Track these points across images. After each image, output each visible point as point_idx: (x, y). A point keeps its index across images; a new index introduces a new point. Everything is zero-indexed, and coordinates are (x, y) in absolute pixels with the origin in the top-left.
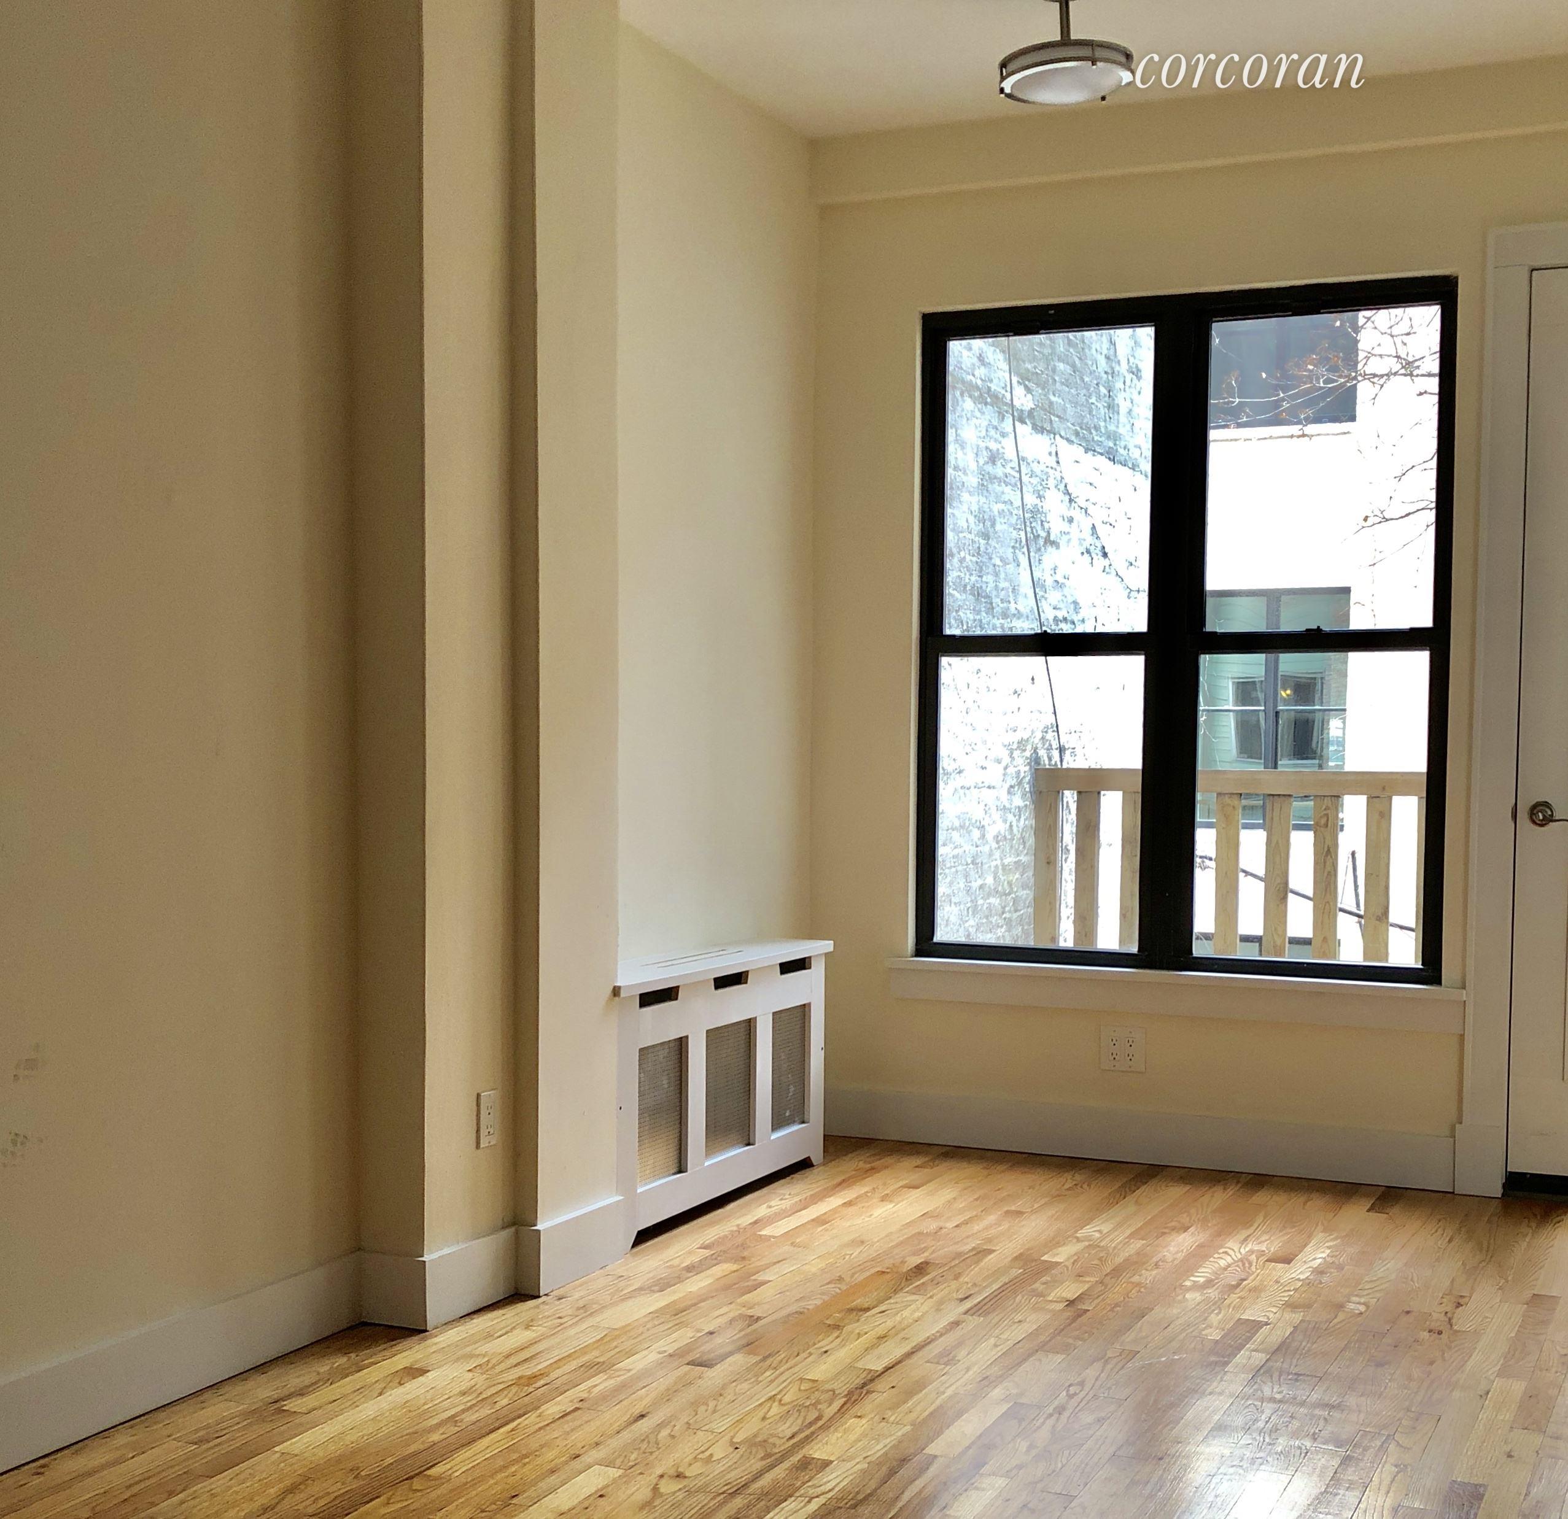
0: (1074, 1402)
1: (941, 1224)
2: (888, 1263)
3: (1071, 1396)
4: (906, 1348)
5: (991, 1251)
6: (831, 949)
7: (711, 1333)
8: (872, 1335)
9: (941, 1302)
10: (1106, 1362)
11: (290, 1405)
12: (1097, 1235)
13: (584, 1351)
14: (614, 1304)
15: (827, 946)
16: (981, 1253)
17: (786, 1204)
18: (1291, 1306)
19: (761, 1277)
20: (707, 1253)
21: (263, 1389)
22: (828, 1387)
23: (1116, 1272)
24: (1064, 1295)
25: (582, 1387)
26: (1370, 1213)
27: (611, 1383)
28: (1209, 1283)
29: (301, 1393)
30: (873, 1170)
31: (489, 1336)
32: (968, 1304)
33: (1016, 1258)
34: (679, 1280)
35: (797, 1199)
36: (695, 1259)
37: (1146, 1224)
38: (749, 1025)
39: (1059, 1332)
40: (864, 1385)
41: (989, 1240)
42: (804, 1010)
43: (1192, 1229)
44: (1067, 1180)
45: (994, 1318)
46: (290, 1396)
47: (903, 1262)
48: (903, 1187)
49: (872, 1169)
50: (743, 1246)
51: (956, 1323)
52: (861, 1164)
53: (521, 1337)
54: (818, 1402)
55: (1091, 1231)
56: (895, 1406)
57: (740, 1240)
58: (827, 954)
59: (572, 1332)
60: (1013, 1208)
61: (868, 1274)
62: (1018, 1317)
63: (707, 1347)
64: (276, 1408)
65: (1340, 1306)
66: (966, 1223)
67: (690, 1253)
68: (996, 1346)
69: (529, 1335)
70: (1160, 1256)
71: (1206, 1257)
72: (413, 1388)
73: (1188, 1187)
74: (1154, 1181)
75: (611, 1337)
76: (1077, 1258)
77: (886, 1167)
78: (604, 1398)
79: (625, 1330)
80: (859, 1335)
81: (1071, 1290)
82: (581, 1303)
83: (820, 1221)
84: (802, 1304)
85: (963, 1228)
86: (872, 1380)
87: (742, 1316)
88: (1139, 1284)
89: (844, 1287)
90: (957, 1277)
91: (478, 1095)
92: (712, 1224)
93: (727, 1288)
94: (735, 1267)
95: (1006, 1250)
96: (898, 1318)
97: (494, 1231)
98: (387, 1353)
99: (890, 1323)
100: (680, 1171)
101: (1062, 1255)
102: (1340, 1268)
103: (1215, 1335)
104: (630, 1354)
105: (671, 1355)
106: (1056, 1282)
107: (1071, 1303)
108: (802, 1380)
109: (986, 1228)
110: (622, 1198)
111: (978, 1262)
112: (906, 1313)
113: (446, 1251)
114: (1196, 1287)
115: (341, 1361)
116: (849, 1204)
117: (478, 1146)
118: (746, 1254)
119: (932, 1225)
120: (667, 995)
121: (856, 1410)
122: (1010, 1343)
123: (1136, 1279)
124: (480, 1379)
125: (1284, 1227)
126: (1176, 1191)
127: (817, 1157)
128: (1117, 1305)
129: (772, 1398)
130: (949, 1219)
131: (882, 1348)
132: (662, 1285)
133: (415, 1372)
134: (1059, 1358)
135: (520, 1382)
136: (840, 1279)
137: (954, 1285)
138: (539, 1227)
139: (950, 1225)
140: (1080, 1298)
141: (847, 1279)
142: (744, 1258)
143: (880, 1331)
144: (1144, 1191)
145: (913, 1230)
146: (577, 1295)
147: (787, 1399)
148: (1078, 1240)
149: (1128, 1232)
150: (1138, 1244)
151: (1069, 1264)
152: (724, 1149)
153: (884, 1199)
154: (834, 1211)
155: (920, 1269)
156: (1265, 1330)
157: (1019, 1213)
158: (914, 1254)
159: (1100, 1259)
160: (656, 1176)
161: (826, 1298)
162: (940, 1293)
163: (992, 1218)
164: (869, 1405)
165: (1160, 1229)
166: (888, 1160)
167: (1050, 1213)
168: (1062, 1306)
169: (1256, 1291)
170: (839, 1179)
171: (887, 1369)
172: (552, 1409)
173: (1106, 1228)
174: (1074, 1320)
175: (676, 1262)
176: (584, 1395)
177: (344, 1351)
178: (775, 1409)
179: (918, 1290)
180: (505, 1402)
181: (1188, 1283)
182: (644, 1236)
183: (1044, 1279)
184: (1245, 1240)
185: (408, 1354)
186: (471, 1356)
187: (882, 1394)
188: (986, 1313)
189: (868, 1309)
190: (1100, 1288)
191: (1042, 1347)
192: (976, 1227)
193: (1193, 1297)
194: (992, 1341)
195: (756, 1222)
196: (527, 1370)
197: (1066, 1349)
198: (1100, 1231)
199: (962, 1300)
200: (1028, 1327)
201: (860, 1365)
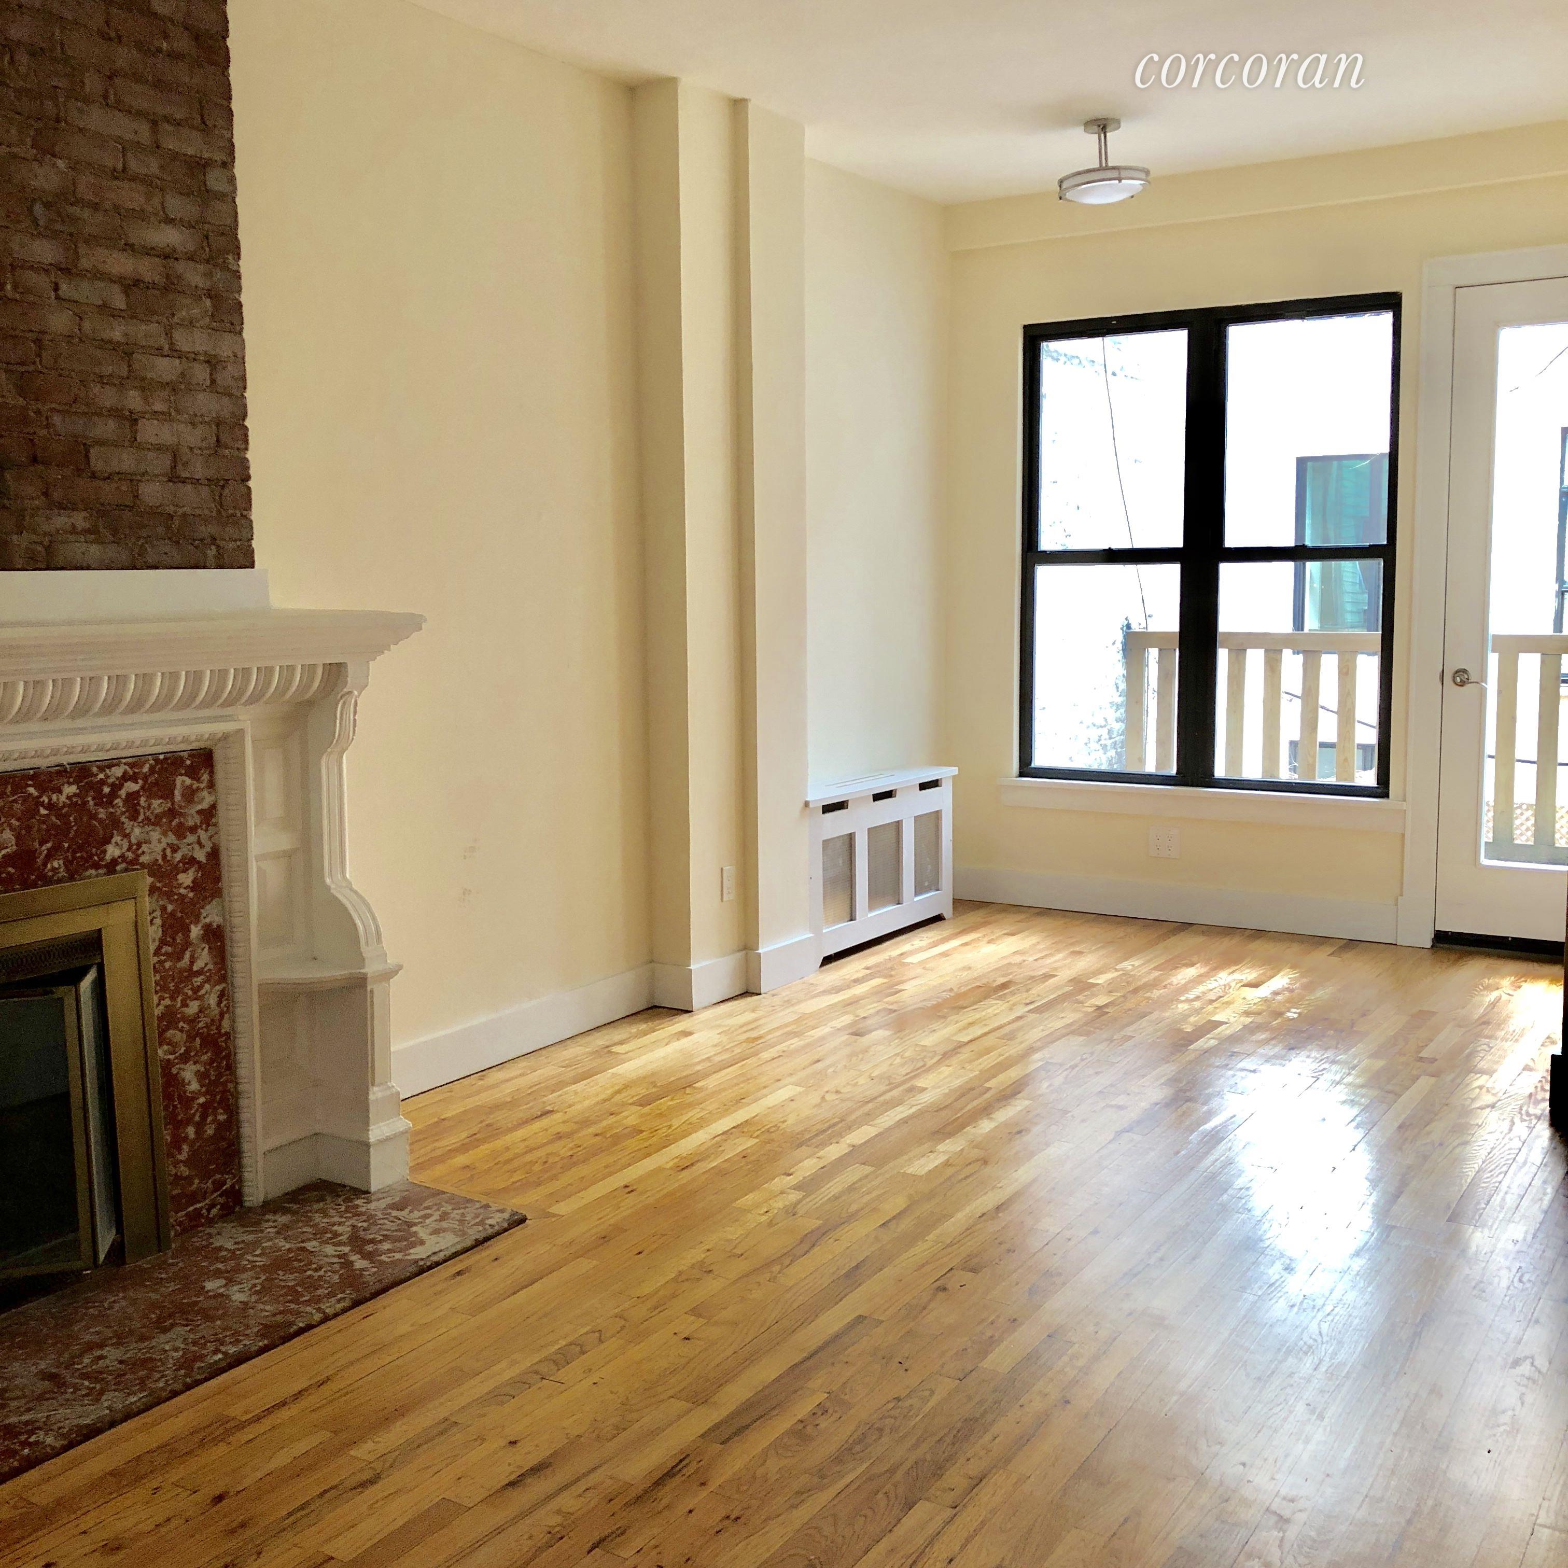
0: (1084, 1063)
1: (1025, 958)
2: (985, 981)
3: (1082, 1060)
4: (986, 1029)
5: (1054, 976)
6: (957, 773)
7: (864, 1018)
8: (966, 1022)
9: (1014, 1005)
10: (1112, 1041)
11: (615, 1049)
12: (1130, 967)
13: (786, 1025)
14: (805, 1000)
15: (954, 771)
16: (1047, 977)
17: (924, 943)
18: (1247, 1013)
19: (900, 987)
20: (868, 972)
21: (600, 1040)
22: (932, 1049)
23: (1136, 991)
24: (1097, 1003)
25: (784, 1045)
26: (1332, 958)
27: (802, 1043)
28: (1197, 998)
29: (621, 1043)
30: (984, 924)
31: (730, 1015)
32: (1031, 1007)
33: (1071, 980)
34: (848, 987)
35: (932, 940)
36: (860, 975)
37: (1167, 961)
38: (898, 825)
39: (1086, 1024)
40: (955, 1049)
41: (1056, 969)
42: (937, 815)
43: (1198, 965)
44: (1120, 932)
45: (1046, 1015)
46: (615, 1044)
47: (994, 981)
48: (1005, 934)
49: (985, 922)
50: (892, 969)
51: (1020, 1018)
52: (979, 919)
53: (749, 1016)
54: (925, 1057)
55: (1127, 965)
56: (971, 1061)
57: (889, 965)
58: (954, 777)
59: (781, 1014)
60: (1078, 949)
61: (970, 987)
62: (1062, 1015)
63: (861, 1026)
64: (607, 1050)
65: (1281, 1014)
66: (1042, 958)
67: (857, 971)
68: (1043, 1030)
69: (753, 1016)
70: (1169, 981)
71: (1200, 983)
72: (685, 1042)
73: (1205, 938)
74: (1182, 934)
75: (803, 1018)
76: (1111, 982)
77: (995, 921)
78: (798, 1051)
79: (811, 1015)
80: (957, 1022)
81: (1101, 1000)
82: (786, 999)
83: (945, 954)
84: (924, 1003)
85: (1040, 961)
86: (960, 1047)
87: (885, 1009)
88: (1149, 998)
89: (952, 994)
90: (1027, 991)
91: (722, 869)
92: (873, 954)
93: (877, 993)
94: (885, 980)
95: (1065, 975)
96: (984, 1013)
97: (734, 952)
98: (670, 1023)
99: (978, 1016)
100: (851, 920)
101: (1101, 980)
102: (1292, 991)
103: (1189, 1029)
104: (814, 1028)
105: (838, 1029)
106: (1094, 995)
107: (1099, 1008)
108: (917, 1045)
109: (1055, 962)
110: (811, 935)
111: (1044, 982)
112: (990, 1010)
113: (704, 963)
114: (1188, 1001)
115: (643, 1026)
116: (966, 944)
117: (722, 900)
118: (893, 973)
119: (1018, 959)
120: (841, 806)
121: (947, 1062)
122: (1052, 1029)
123: (1148, 994)
124: (724, 1039)
125: (1264, 965)
126: (1198, 940)
127: (948, 912)
128: (1130, 1010)
129: (897, 1055)
130: (1031, 955)
131: (971, 1030)
132: (837, 990)
133: (687, 1034)
134: (1081, 1038)
135: (748, 1040)
136: (951, 990)
137: (1025, 995)
138: (760, 951)
139: (1031, 959)
140: (1106, 1006)
141: (955, 990)
142: (891, 976)
143: (970, 1020)
144: (1173, 940)
145: (1005, 962)
146: (784, 994)
147: (907, 1055)
148: (1116, 970)
149: (1152, 966)
150: (1157, 973)
151: (1105, 985)
152: (884, 905)
153: (989, 942)
154: (955, 949)
155: (1004, 986)
156: (1224, 1027)
157: (1080, 953)
158: (1003, 976)
159: (1128, 982)
160: (835, 922)
161: (940, 1000)
162: (1013, 999)
163: (1060, 956)
164: (955, 1060)
165: (1175, 964)
166: (999, 916)
167: (1101, 953)
168: (1093, 1009)
169: (1228, 1003)
170: (962, 928)
171: (971, 1041)
172: (766, 1055)
173: (1137, 963)
174: (1099, 1017)
175: (847, 977)
176: (785, 1049)
177: (646, 1021)
178: (898, 1060)
179: (1000, 998)
180: (739, 1051)
181: (1182, 998)
182: (828, 960)
183: (1085, 994)
184: (1233, 972)
185: (682, 1023)
186: (719, 1026)
187: (965, 1054)
188: (1041, 1013)
189: (965, 1008)
190: (1122, 999)
191: (1073, 1033)
192: (1049, 961)
193: (1185, 1006)
194: (1041, 1028)
195: (902, 954)
196: (754, 1034)
197: (1088, 1034)
198: (1133, 965)
199: (1027, 1004)
200: (1068, 1021)
201: (955, 1038)
